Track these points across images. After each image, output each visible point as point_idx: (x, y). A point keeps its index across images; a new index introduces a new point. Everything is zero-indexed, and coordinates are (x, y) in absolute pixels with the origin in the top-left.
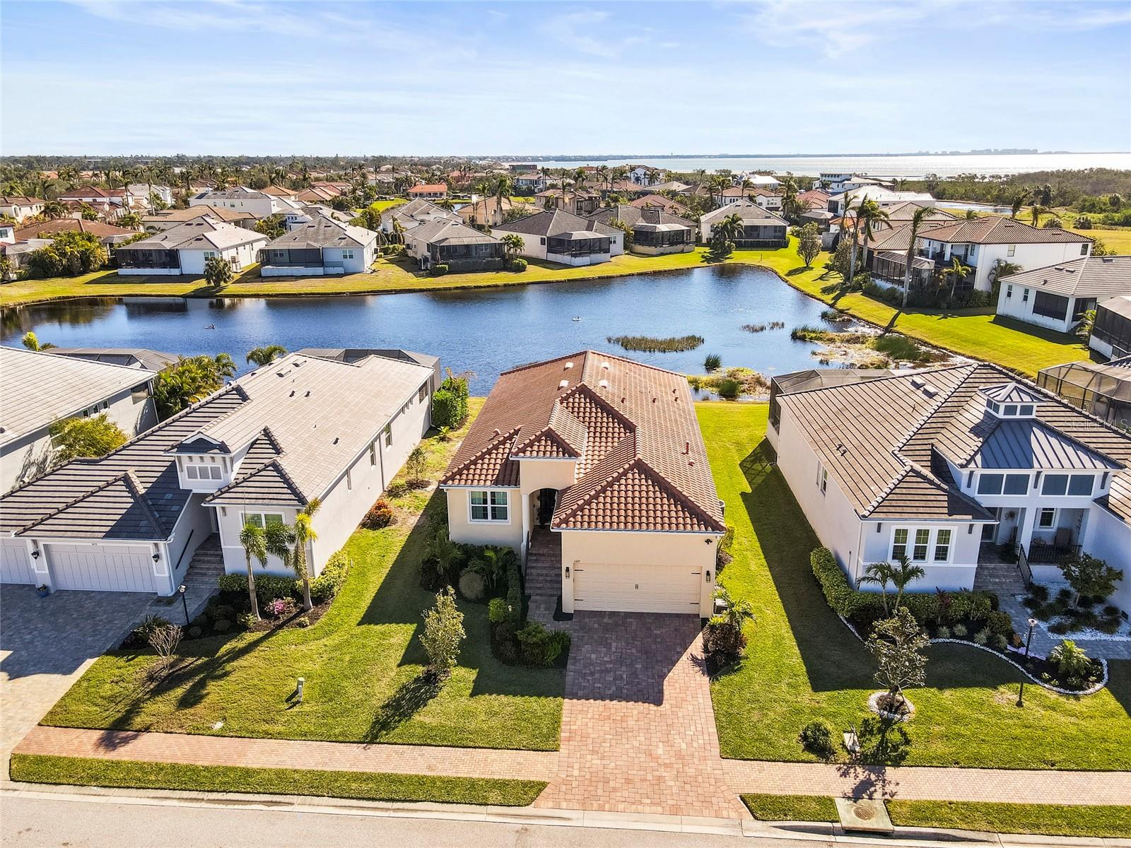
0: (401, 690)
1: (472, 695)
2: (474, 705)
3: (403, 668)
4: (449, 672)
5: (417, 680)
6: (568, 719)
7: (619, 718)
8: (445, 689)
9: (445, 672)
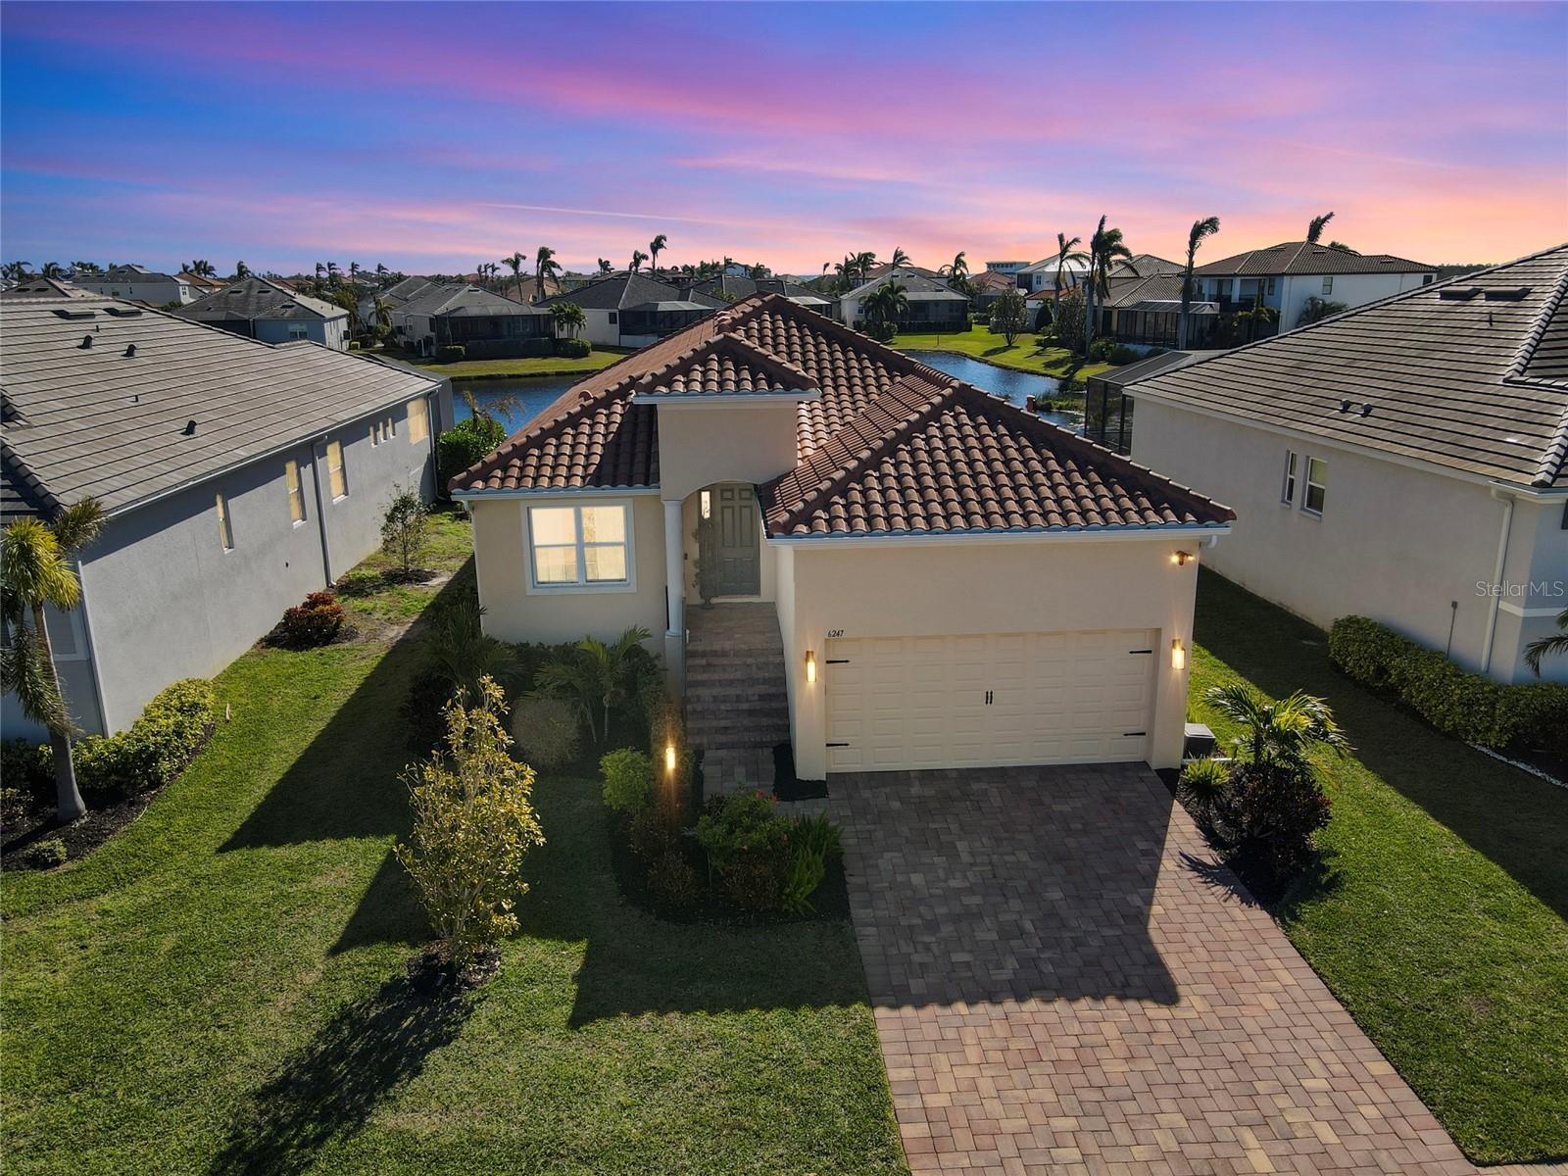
0: (334, 1026)
1: (575, 1023)
2: (587, 1054)
3: (345, 958)
4: (494, 957)
5: (389, 991)
6: (906, 1074)
7: (1069, 1055)
8: (484, 1012)
9: (481, 958)
